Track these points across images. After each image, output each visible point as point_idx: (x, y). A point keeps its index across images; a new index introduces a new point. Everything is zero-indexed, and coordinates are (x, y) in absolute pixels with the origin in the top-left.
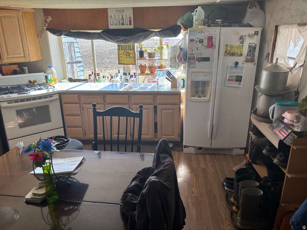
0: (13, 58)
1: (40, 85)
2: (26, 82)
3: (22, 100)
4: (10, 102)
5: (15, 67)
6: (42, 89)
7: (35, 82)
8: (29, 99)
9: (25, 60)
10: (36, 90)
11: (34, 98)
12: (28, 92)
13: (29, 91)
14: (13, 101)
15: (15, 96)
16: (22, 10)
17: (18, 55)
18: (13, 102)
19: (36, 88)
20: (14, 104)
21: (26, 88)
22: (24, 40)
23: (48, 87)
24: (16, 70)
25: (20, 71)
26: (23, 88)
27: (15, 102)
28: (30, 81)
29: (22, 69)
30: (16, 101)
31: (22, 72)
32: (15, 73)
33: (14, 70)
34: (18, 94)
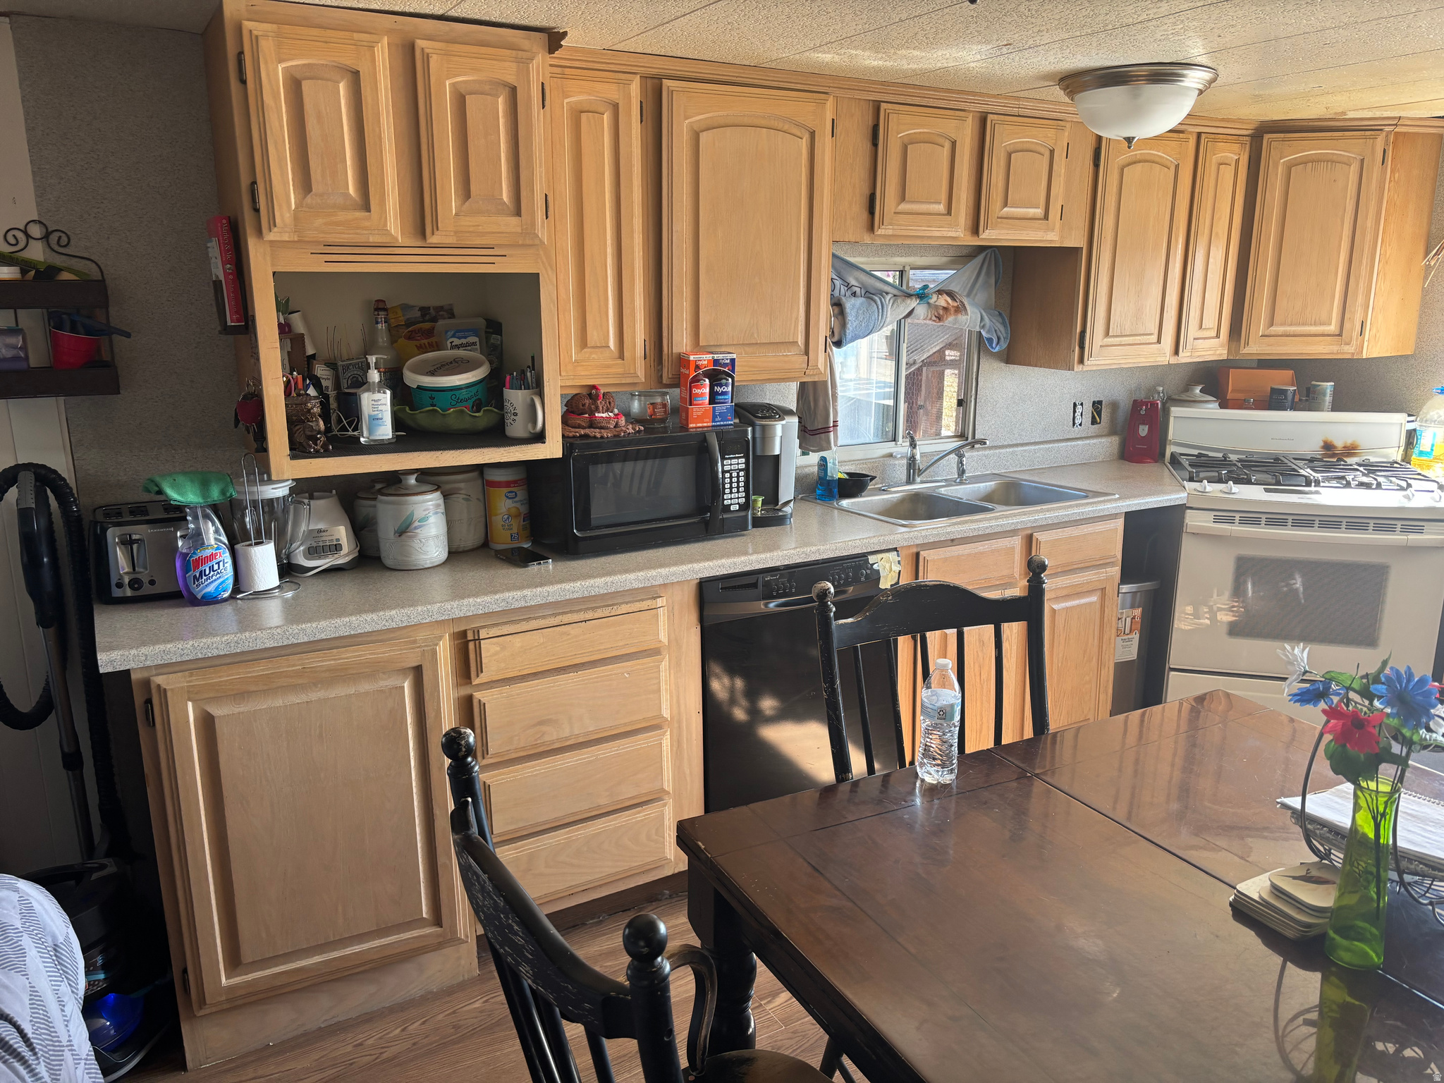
0: (1287, 336)
1: (1371, 468)
2: (1312, 446)
3: (1277, 520)
4: (1224, 516)
5: (1282, 380)
6: (1379, 486)
7: (1351, 450)
8: (1304, 520)
9: (1335, 348)
10: (1348, 485)
11: (1331, 520)
12: (1313, 488)
13: (1317, 483)
14: (1237, 516)
15: (1252, 494)
16: (1391, 128)
17: (1315, 324)
18: (1237, 518)
19: (1349, 478)
20: (1237, 529)
21: (1306, 472)
22: (1361, 262)
23: (1409, 481)
24: (1284, 392)
25: (1297, 399)
26: (1294, 470)
27: (1243, 522)
28: (1328, 446)
29: (1308, 390)
30: (1251, 518)
31: (1308, 400)
32: (1275, 401)
33: (1272, 389)
34: (1267, 490)
